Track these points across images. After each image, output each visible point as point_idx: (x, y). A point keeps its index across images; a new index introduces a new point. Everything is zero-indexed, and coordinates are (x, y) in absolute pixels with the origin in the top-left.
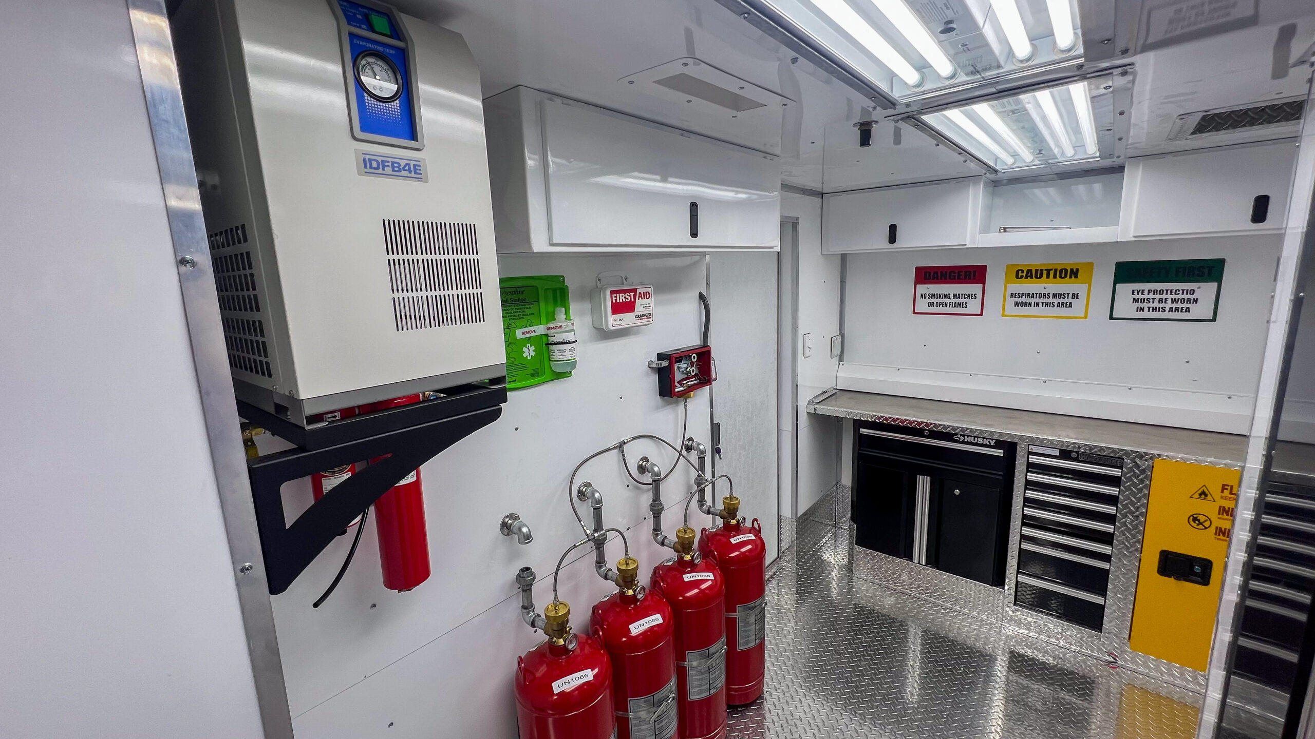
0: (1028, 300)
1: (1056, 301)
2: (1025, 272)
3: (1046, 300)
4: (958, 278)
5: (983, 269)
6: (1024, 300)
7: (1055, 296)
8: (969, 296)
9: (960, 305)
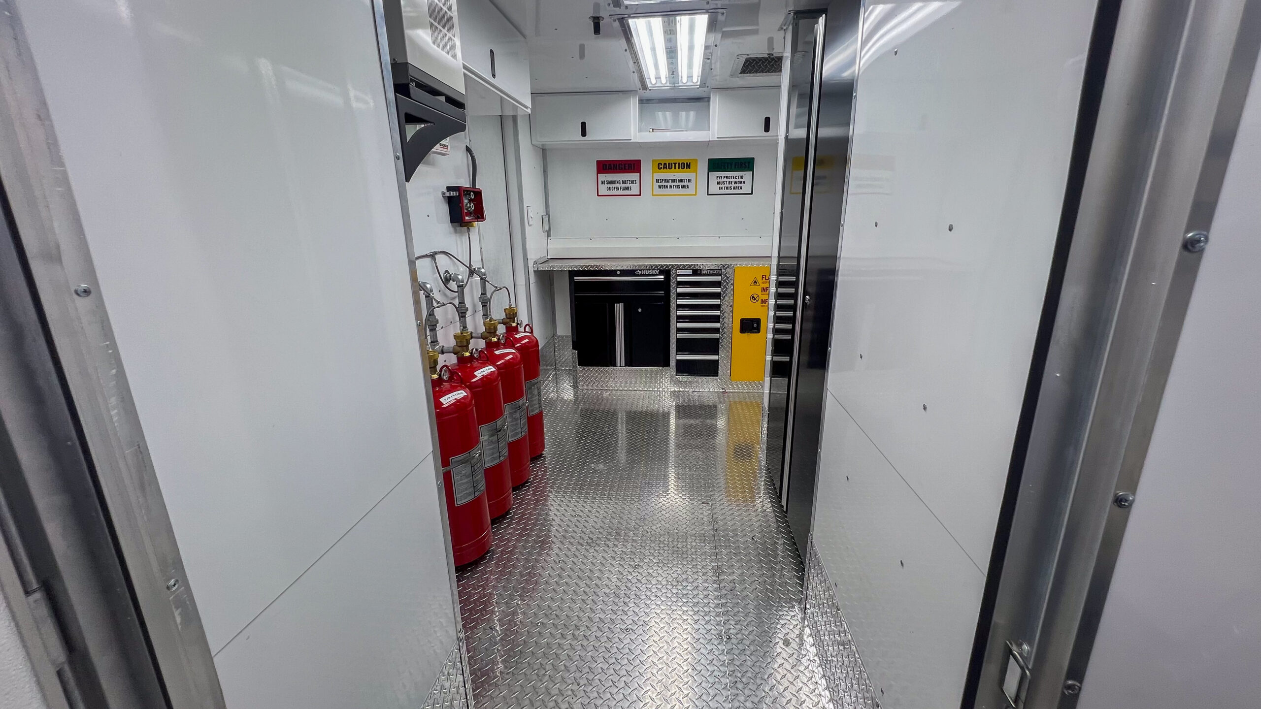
0: (666, 184)
1: (681, 184)
2: (663, 164)
3: (675, 184)
4: (625, 169)
5: (639, 162)
6: (663, 184)
7: (680, 181)
8: (632, 182)
9: (627, 188)
